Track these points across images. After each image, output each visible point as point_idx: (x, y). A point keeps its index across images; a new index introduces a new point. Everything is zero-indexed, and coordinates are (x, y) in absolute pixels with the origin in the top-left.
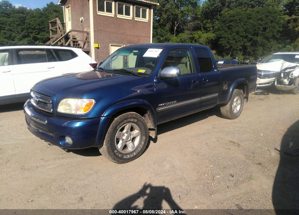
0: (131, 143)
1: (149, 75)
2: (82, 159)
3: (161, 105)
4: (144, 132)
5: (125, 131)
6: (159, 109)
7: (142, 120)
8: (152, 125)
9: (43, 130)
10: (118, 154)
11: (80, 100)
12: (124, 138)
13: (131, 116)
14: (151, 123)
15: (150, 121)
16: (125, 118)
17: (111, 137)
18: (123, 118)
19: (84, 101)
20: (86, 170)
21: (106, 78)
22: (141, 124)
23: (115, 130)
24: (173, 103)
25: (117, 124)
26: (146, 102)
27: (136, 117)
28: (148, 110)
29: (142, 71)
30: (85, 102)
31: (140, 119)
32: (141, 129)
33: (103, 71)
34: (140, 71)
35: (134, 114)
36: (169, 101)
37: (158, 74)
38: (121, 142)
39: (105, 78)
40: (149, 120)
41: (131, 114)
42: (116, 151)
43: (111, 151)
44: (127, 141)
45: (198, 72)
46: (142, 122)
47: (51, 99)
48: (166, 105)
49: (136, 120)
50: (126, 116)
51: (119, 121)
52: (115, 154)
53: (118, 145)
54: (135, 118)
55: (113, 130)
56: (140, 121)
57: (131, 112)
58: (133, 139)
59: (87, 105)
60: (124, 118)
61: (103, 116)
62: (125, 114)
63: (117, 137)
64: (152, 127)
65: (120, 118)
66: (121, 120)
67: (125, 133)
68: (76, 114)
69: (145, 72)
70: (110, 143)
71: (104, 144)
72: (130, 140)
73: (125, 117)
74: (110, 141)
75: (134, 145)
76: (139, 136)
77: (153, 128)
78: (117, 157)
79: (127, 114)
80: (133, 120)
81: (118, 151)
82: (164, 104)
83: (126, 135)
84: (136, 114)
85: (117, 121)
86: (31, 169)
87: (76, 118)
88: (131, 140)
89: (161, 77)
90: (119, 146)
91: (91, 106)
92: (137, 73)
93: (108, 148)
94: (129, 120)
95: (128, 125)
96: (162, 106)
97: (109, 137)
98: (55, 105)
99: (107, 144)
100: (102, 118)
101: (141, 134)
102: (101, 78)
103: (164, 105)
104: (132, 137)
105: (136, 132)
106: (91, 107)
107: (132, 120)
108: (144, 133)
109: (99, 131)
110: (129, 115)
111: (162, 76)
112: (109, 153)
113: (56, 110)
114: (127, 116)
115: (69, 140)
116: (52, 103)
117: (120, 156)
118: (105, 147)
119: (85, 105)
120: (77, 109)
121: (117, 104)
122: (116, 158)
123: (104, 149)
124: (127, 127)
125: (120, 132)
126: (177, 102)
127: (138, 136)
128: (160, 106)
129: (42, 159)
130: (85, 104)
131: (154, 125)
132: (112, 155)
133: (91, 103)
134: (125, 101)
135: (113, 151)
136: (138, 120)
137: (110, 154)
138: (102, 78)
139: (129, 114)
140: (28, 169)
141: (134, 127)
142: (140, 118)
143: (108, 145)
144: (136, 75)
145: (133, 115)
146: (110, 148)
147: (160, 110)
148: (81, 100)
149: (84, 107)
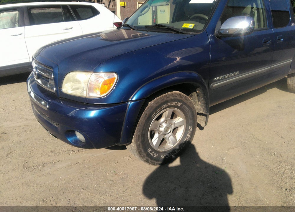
0: (172, 137)
1: (200, 31)
2: (103, 154)
3: (218, 78)
4: (190, 120)
5: (162, 120)
6: (214, 85)
7: (188, 104)
8: (202, 109)
9: (46, 117)
10: (153, 154)
11: (94, 74)
12: (162, 129)
13: (173, 98)
14: (201, 106)
15: (200, 103)
16: (164, 101)
17: (143, 131)
18: (160, 102)
19: (99, 76)
20: (108, 174)
21: (133, 38)
22: (187, 109)
23: (149, 119)
24: (235, 75)
25: (151, 111)
26: (195, 74)
27: (181, 99)
28: (198, 87)
29: (189, 25)
30: (102, 77)
31: (185, 101)
32: (186, 116)
33: (130, 28)
34: (186, 25)
35: (178, 94)
36: (229, 73)
37: (216, 29)
38: (156, 135)
39: (131, 38)
40: (197, 101)
41: (172, 94)
42: (149, 150)
43: (143, 151)
44: (165, 133)
45: (270, 28)
46: (188, 106)
47: (52, 71)
48: (224, 78)
49: (180, 104)
50: (165, 98)
51: (155, 106)
52: (148, 155)
53: (153, 140)
54: (179, 101)
55: (146, 121)
56: (186, 104)
57: (173, 92)
58: (175, 130)
59: (105, 83)
60: (162, 102)
61: (130, 101)
62: (164, 95)
63: (151, 129)
64: (202, 112)
65: (156, 102)
66: (157, 105)
67: (163, 122)
68: (88, 97)
69: (193, 28)
70: (140, 139)
71: (133, 141)
72: (170, 132)
73: (163, 99)
74: (142, 137)
75: (175, 138)
76: (184, 125)
77: (204, 113)
78: (152, 158)
79: (166, 95)
80: (176, 104)
81: (153, 150)
82: (222, 77)
83: (164, 125)
84: (180, 94)
85: (151, 107)
86: (35, 167)
87: (89, 103)
88: (172, 131)
89: (220, 34)
90: (155, 141)
91: (111, 84)
92: (181, 29)
93: (138, 146)
94: (169, 104)
95: (168, 111)
96: (218, 80)
97: (140, 131)
98: (59, 82)
99: (136, 141)
100: (129, 103)
101: (187, 123)
102: (127, 39)
103: (222, 79)
104: (173, 127)
105: (179, 120)
106: (111, 86)
107: (174, 104)
108: (191, 122)
109: (124, 123)
110: (169, 97)
111: (222, 32)
112: (140, 153)
113: (61, 90)
114: (168, 97)
115: (79, 136)
116: (54, 79)
117: (155, 156)
118: (133, 145)
119: (102, 83)
120: (90, 88)
121: (153, 80)
122: (149, 159)
123: (133, 148)
124: (167, 113)
125: (156, 121)
126: (240, 73)
127: (182, 125)
128: (216, 81)
129: (52, 151)
130: (102, 81)
131: (205, 109)
132: (144, 156)
133: (111, 80)
134: (165, 75)
135: (146, 151)
136: (184, 103)
137: (141, 155)
138: (129, 38)
139: (170, 95)
140: (32, 167)
141: (177, 113)
142: (187, 99)
143: (139, 143)
144: (180, 33)
145: (175, 96)
146: (141, 147)
147: (216, 86)
148: (96, 75)
149: (101, 85)
